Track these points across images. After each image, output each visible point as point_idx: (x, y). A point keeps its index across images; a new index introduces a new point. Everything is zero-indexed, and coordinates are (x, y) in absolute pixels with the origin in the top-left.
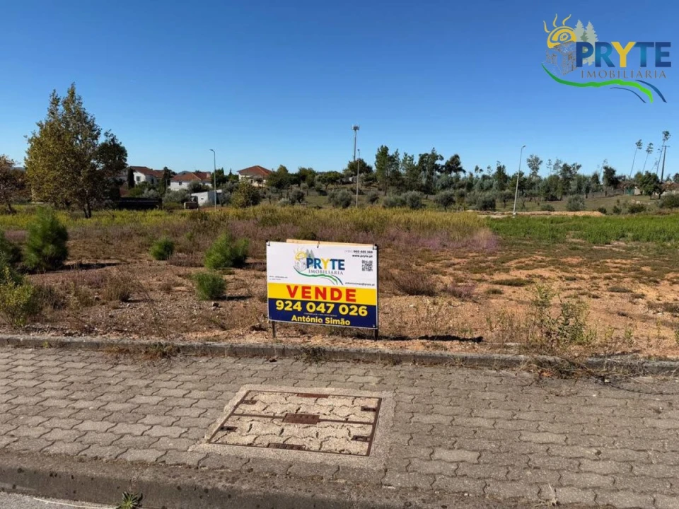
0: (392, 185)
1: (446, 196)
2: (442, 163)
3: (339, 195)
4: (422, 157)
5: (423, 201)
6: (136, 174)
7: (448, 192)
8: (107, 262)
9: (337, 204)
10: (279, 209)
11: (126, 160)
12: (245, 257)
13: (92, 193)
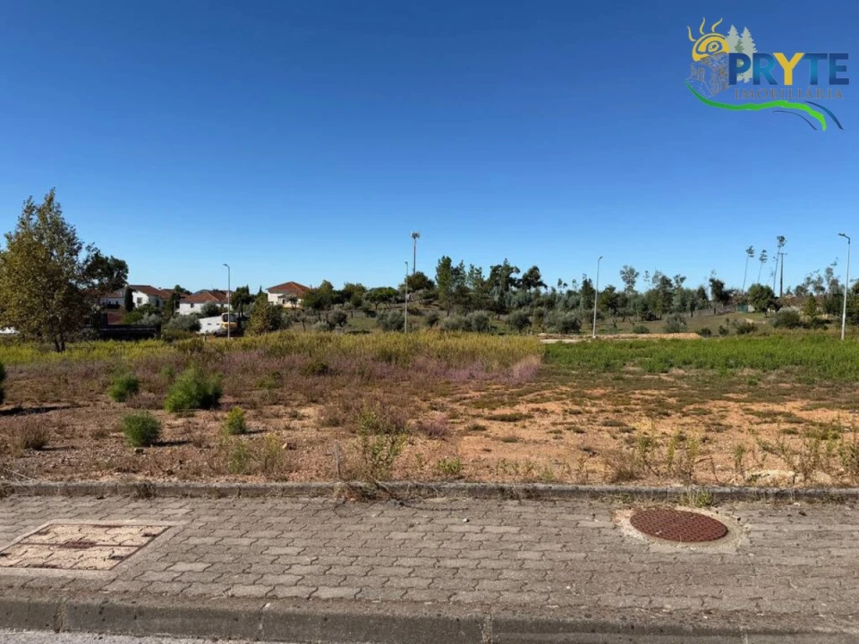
1: (520, 316)
2: (519, 276)
3: (390, 317)
4: (495, 270)
6: (136, 296)
7: (522, 311)
9: (387, 328)
13: (67, 320)
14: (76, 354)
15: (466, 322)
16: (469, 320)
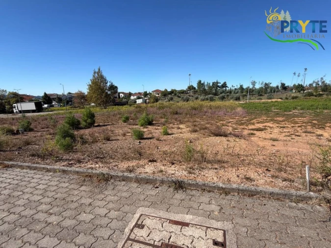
0: (203, 93)
1: (222, 96)
2: (220, 85)
3: (185, 98)
4: (213, 83)
5: (214, 98)
6: (121, 94)
7: (223, 94)
8: (108, 124)
9: (184, 101)
10: (165, 103)
11: (117, 90)
12: (152, 121)
13: (106, 101)
14: (110, 109)
16: (207, 98)
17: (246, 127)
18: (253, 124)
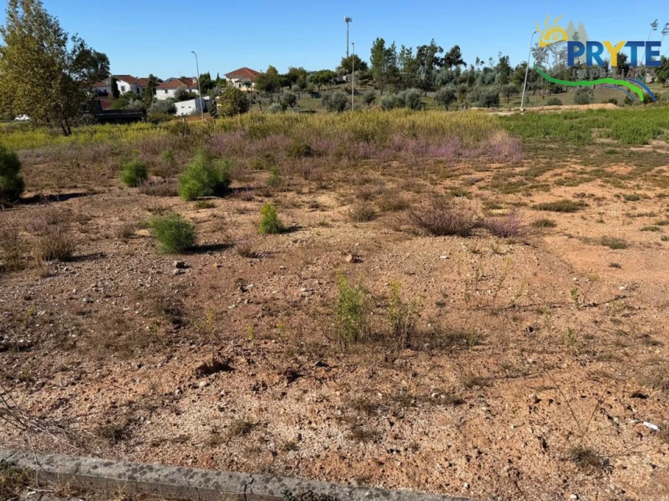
0: (389, 82)
1: (448, 93)
2: (442, 55)
3: (333, 97)
4: (421, 50)
5: (423, 100)
6: (120, 84)
7: (449, 87)
8: (72, 191)
9: (331, 108)
10: (269, 115)
11: (108, 68)
13: (68, 107)
14: (82, 137)
15: (400, 100)
16: (403, 98)
17: (525, 200)
18: (546, 188)
